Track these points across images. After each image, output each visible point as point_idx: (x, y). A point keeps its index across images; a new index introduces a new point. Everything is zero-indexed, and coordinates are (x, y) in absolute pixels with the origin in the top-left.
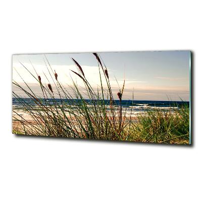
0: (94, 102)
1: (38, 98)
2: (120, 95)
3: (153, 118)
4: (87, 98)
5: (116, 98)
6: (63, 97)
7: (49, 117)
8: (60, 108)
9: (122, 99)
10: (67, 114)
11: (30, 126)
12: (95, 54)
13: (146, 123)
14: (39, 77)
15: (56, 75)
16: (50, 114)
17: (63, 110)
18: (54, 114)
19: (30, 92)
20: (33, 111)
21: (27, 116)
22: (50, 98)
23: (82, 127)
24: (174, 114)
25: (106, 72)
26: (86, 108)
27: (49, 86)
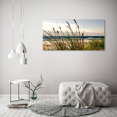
0: (74, 37)
1: (53, 36)
2: (83, 34)
3: (94, 42)
4: (72, 36)
5: (82, 35)
6: (63, 35)
7: (57, 43)
8: (61, 39)
9: (84, 36)
10: (64, 42)
11: (50, 47)
12: (74, 20)
13: (91, 44)
14: (54, 28)
15: (60, 27)
16: (58, 42)
17: (63, 40)
18: (59, 42)
19: (50, 34)
20: (51, 41)
21: (49, 43)
22: (58, 36)
23: (70, 46)
24: (100, 41)
25: (78, 26)
26: (71, 39)
27: (58, 31)
